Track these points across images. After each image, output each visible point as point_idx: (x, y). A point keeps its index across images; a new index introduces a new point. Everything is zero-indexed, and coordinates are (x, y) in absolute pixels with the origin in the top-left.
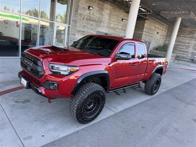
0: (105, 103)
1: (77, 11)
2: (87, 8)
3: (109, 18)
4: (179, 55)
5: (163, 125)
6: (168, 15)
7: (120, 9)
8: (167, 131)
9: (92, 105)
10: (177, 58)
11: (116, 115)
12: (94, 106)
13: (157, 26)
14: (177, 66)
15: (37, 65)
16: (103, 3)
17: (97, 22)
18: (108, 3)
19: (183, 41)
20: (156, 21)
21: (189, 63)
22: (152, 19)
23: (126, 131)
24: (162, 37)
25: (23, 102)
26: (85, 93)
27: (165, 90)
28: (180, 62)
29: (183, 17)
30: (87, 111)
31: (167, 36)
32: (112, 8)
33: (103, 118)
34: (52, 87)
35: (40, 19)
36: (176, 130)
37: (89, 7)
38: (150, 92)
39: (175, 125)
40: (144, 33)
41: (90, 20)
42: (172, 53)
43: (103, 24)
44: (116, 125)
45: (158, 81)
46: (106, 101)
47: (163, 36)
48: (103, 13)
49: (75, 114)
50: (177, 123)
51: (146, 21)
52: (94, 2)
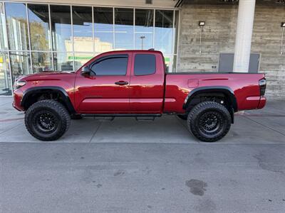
37: (200, 22)
41: (203, 40)
48: (231, 23)
52: (209, 14)
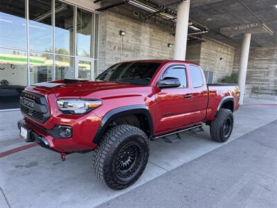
0: (148, 155)
1: (104, 39)
2: (118, 33)
3: (149, 45)
4: (257, 86)
5: (245, 183)
6: (231, 32)
7: (164, 31)
8: (251, 191)
9: (129, 160)
10: (255, 91)
11: (169, 173)
12: (132, 161)
13: (219, 49)
14: (256, 102)
15: (40, 103)
16: (139, 26)
17: (134, 51)
18: (146, 25)
19: (259, 66)
20: (216, 43)
21: (272, 96)
22: (210, 40)
23: (185, 197)
24: (228, 64)
25: (27, 167)
26: (114, 141)
27: (242, 134)
28: (259, 96)
29: (254, 33)
30: (122, 169)
31: (234, 61)
32: (152, 30)
33: (148, 180)
34: (62, 134)
35: (54, 54)
36: (266, 188)
37: (121, 32)
38: (219, 138)
39: (263, 182)
40: (201, 60)
41: (123, 49)
42: (246, 83)
43: (142, 54)
44: (170, 188)
45: (228, 120)
46: (150, 152)
47: (230, 62)
48: (141, 38)
49: (102, 174)
50: (266, 179)
51: (203, 43)
52: (127, 25)
